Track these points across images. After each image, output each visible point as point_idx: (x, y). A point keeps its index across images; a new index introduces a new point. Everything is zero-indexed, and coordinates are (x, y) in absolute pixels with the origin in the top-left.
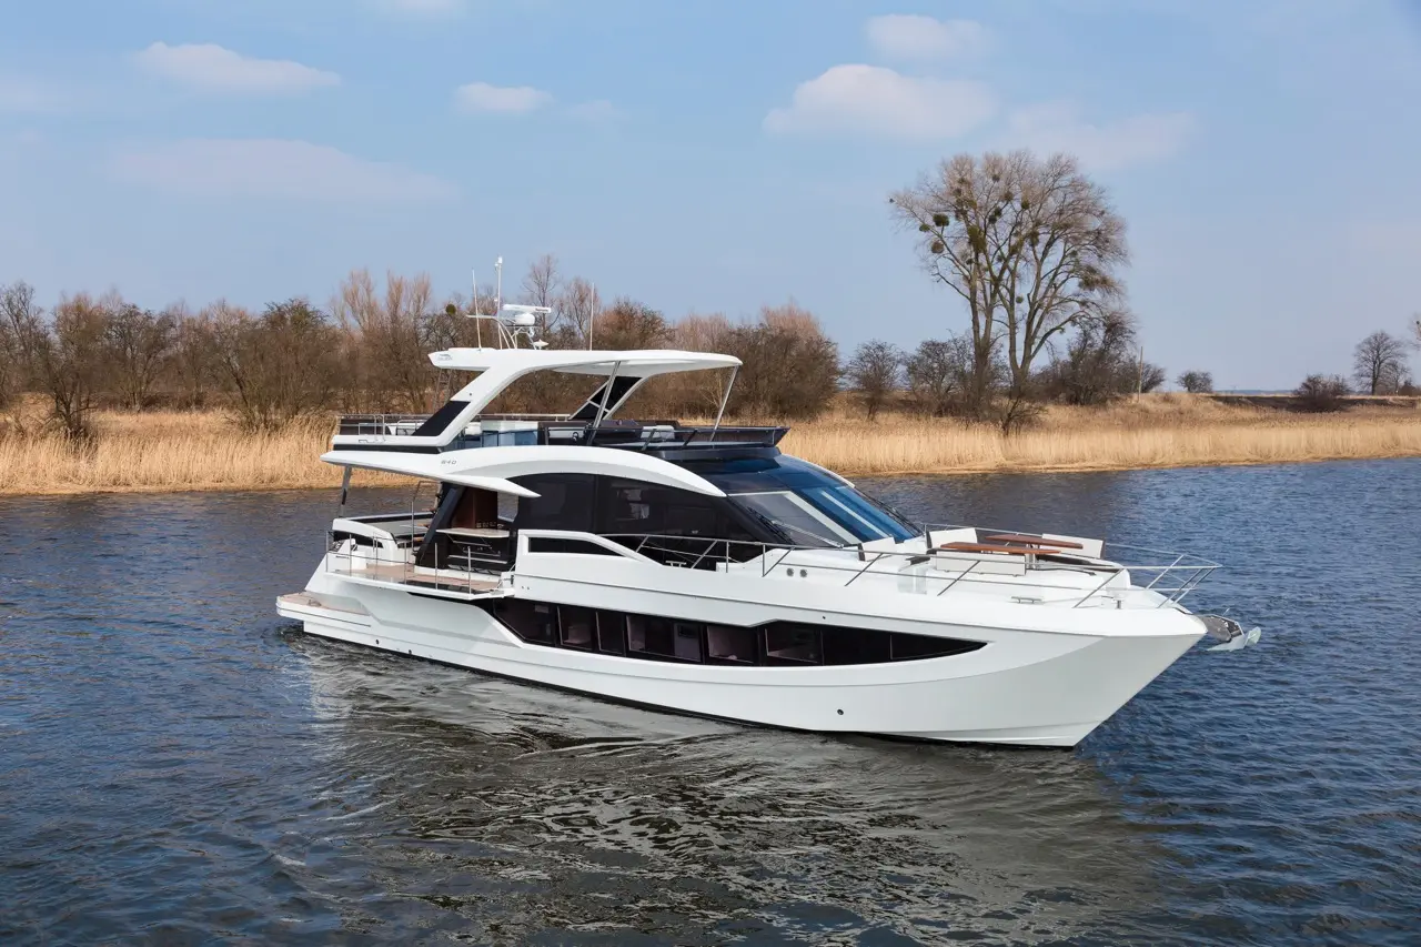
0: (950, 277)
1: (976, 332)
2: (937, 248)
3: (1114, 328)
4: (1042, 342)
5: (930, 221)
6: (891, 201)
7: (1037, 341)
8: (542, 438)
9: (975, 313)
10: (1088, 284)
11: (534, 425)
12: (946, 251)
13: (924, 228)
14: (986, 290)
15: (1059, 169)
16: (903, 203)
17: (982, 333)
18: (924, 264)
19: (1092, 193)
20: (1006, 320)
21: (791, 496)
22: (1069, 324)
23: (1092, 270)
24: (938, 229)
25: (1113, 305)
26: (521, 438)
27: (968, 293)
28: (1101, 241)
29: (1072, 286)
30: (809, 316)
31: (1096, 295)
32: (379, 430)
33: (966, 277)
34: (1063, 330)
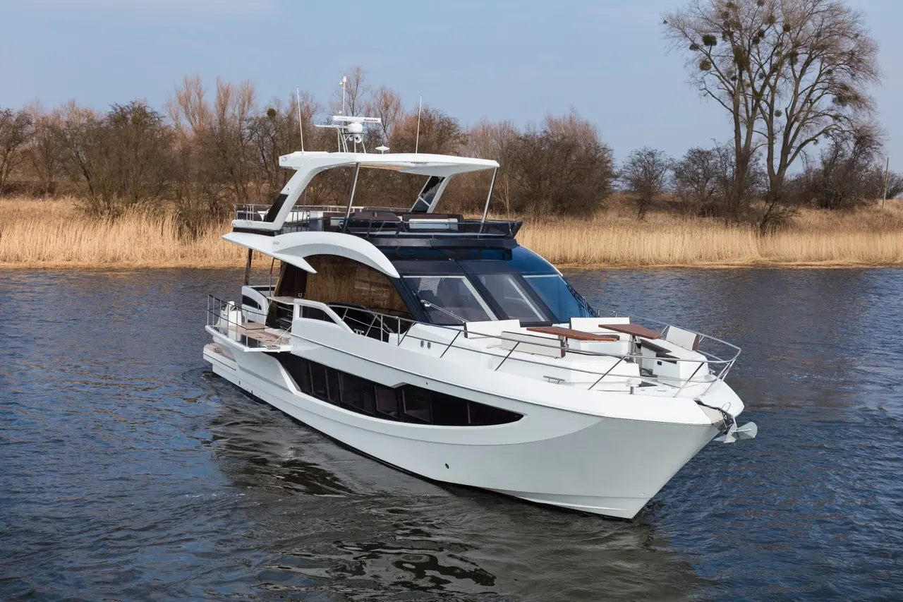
0: (716, 92)
1: (738, 142)
2: (705, 66)
3: (864, 140)
4: (797, 152)
5: (699, 41)
6: (665, 22)
7: (793, 151)
9: (738, 124)
10: (840, 101)
12: (713, 68)
13: (694, 47)
14: (748, 105)
16: (676, 24)
17: (743, 142)
18: (692, 80)
19: (848, 18)
20: (766, 132)
22: (822, 135)
23: (845, 88)
24: (706, 48)
25: (863, 119)
27: (731, 105)
28: (855, 61)
29: (826, 102)
30: (587, 124)
31: (848, 110)
33: (730, 92)
34: (817, 142)
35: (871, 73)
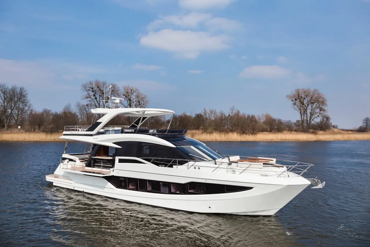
0: (296, 109)
1: (301, 118)
2: (295, 104)
3: (328, 118)
4: (313, 120)
5: (294, 99)
7: (312, 120)
8: (122, 132)
9: (301, 115)
10: (320, 110)
11: (120, 128)
13: (292, 101)
14: (303, 112)
15: (315, 91)
16: (289, 97)
17: (303, 119)
18: (292, 107)
19: (321, 95)
21: (192, 147)
22: (317, 117)
23: (322, 108)
24: (295, 101)
25: (325, 114)
26: (116, 132)
27: (300, 111)
28: (323, 103)
29: (318, 110)
31: (322, 112)
32: (76, 130)
33: (299, 109)
34: (317, 118)
35: (326, 105)
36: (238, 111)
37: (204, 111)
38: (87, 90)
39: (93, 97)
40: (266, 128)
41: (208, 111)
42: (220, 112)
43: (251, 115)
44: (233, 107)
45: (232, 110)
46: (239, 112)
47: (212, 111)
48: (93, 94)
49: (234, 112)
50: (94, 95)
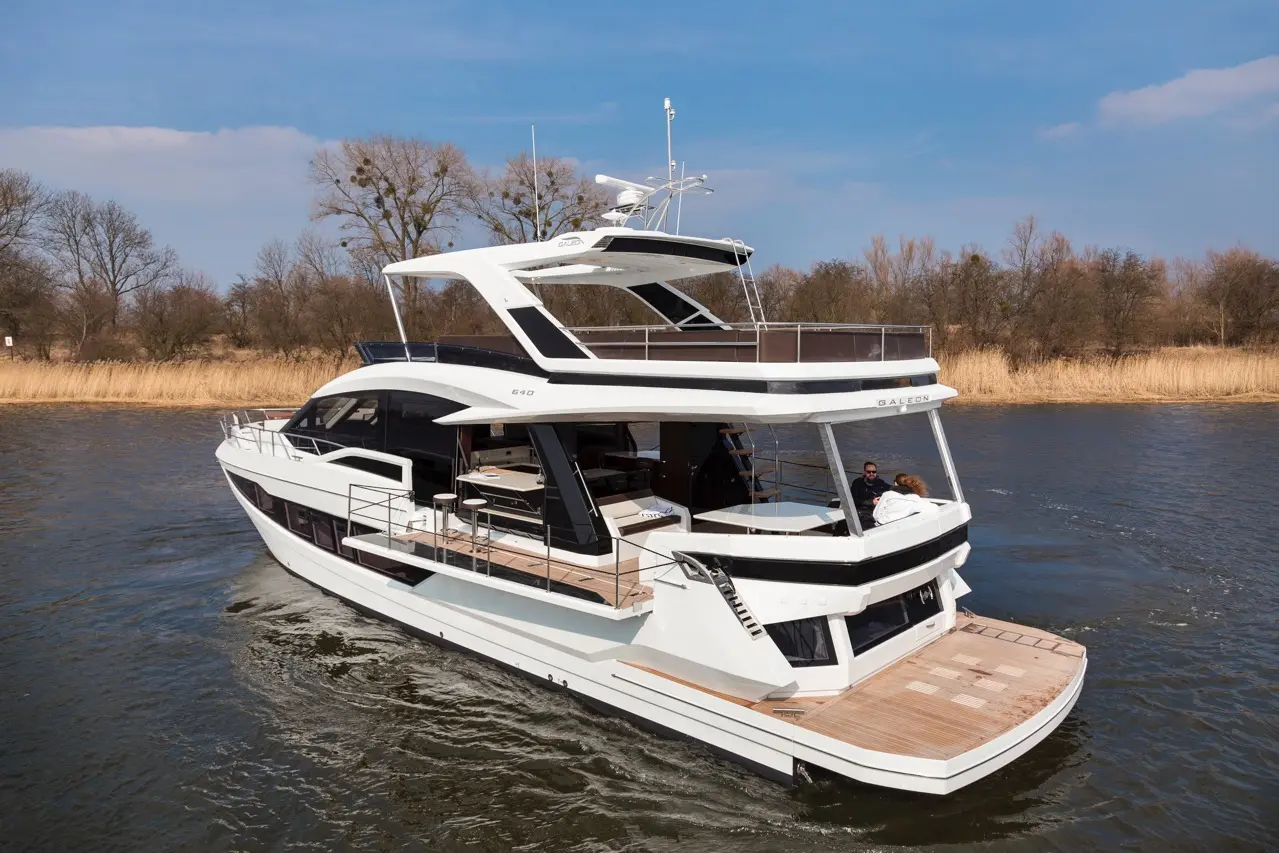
36: (1057, 240)
37: (872, 249)
38: (338, 181)
39: (373, 212)
40: (1210, 324)
41: (894, 252)
42: (963, 248)
43: (1123, 257)
44: (1028, 225)
45: (1024, 235)
46: (1060, 246)
47: (911, 249)
48: (377, 195)
49: (1036, 245)
50: (379, 201)
